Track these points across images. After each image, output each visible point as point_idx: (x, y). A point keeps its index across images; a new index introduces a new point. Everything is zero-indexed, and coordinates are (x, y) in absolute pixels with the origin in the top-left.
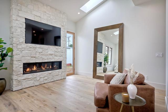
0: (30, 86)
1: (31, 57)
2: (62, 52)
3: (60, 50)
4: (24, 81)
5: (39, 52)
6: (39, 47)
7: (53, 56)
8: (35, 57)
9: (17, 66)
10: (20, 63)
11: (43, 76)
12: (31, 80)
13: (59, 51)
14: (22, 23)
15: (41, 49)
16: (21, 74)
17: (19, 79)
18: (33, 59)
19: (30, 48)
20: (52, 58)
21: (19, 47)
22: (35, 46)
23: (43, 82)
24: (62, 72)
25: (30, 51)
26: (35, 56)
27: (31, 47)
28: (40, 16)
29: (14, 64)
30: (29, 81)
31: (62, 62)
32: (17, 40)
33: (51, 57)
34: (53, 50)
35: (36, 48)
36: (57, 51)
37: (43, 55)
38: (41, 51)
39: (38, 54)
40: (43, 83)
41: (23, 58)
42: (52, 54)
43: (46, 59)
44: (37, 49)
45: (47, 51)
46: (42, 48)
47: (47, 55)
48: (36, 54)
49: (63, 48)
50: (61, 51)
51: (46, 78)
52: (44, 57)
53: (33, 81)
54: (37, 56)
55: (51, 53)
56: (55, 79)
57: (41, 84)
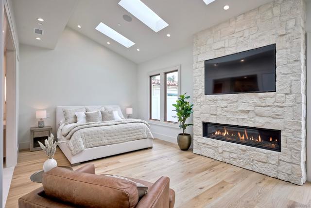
0: (209, 156)
1: (212, 114)
2: (282, 107)
3: (273, 100)
4: (203, 145)
5: (222, 108)
6: (221, 98)
7: (251, 115)
8: (215, 115)
9: (196, 124)
10: (199, 121)
11: (228, 150)
12: (211, 148)
13: (268, 104)
15: (224, 102)
16: (200, 135)
17: (198, 141)
18: (212, 118)
19: (210, 100)
20: (248, 119)
21: (199, 100)
23: (229, 160)
24: (280, 160)
25: (209, 105)
26: (214, 113)
27: (210, 99)
28: (224, 46)
30: (209, 148)
31: (282, 134)
32: (196, 93)
33: (245, 117)
34: (251, 102)
35: (217, 100)
36: (263, 104)
37: (228, 112)
38: (225, 105)
39: (219, 109)
40: (228, 161)
41: (202, 114)
42: (249, 111)
43: (233, 120)
44: (218, 101)
45: (235, 104)
46: (226, 100)
47: (236, 112)
48: (216, 110)
49: (286, 94)
50: (276, 104)
51: (234, 155)
52: (229, 115)
53: (213, 151)
54: (218, 113)
55: (243, 109)
56: (255, 167)
57: (225, 161)
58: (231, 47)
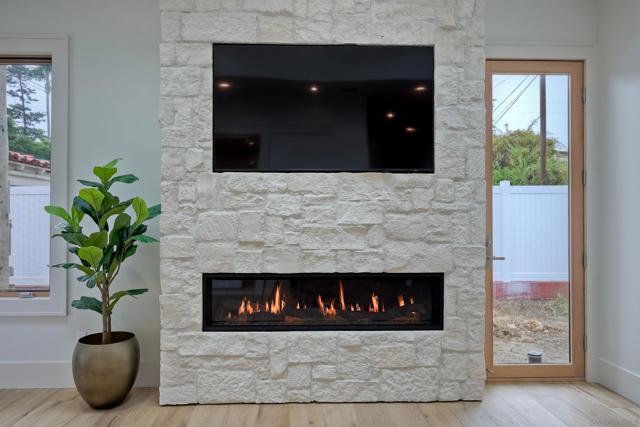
0: (233, 398)
1: (243, 244)
2: (447, 213)
3: (429, 194)
4: (206, 364)
5: (284, 218)
6: (283, 185)
7: (376, 237)
8: (258, 244)
9: (175, 285)
10: (186, 274)
11: (306, 358)
12: (241, 367)
13: (419, 205)
14: (198, 71)
15: (291, 198)
16: (192, 326)
17: (183, 352)
18: (247, 255)
19: (237, 193)
20: (368, 250)
21: (187, 191)
22: (261, 179)
23: (306, 392)
24: (444, 351)
25: (233, 209)
26: (257, 237)
27: (237, 187)
28: (290, 9)
29: (164, 276)
30: (231, 368)
31: (447, 282)
32: (176, 161)
33: (359, 244)
34: (375, 200)
35: (264, 192)
36: (407, 206)
37: (304, 231)
38: (295, 209)
39: (275, 224)
40: (305, 395)
41: (200, 245)
42: (369, 226)
43: (322, 258)
44: (271, 196)
45: (329, 207)
46: (300, 193)
47: (334, 231)
48: (264, 227)
49: (456, 180)
50: (437, 205)
51: (326, 370)
52: (309, 243)
53: (249, 374)
54: (271, 237)
55: (355, 220)
56: (385, 388)
57: (294, 399)
58: (316, 21)
